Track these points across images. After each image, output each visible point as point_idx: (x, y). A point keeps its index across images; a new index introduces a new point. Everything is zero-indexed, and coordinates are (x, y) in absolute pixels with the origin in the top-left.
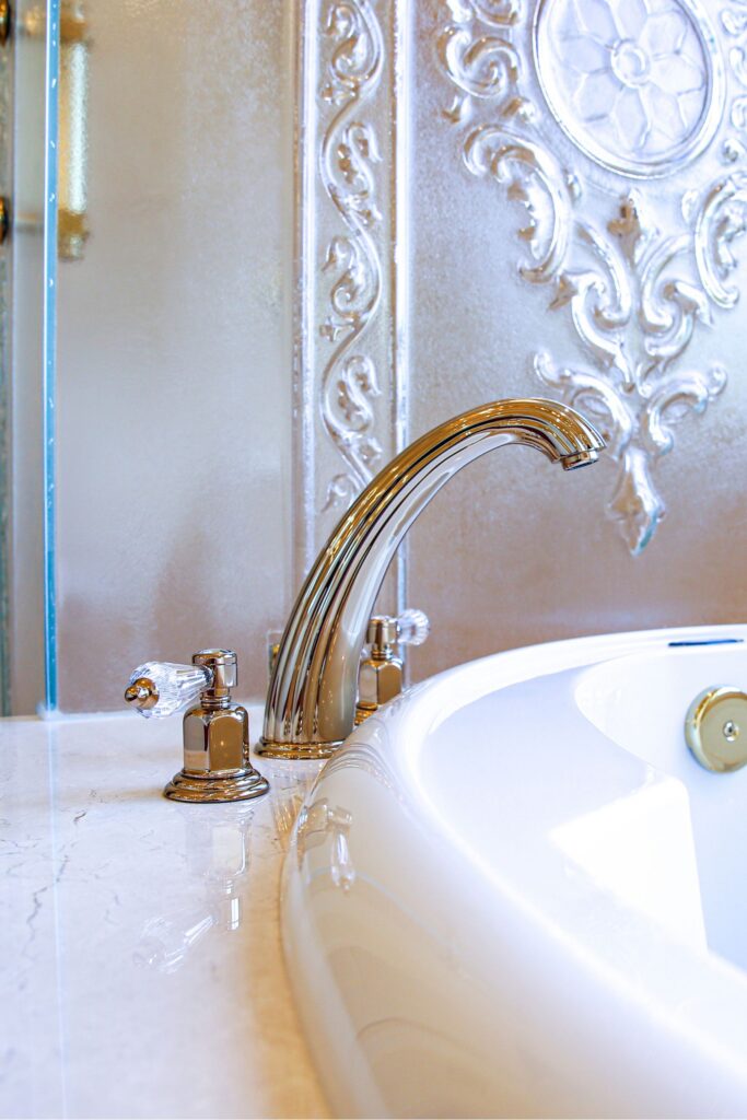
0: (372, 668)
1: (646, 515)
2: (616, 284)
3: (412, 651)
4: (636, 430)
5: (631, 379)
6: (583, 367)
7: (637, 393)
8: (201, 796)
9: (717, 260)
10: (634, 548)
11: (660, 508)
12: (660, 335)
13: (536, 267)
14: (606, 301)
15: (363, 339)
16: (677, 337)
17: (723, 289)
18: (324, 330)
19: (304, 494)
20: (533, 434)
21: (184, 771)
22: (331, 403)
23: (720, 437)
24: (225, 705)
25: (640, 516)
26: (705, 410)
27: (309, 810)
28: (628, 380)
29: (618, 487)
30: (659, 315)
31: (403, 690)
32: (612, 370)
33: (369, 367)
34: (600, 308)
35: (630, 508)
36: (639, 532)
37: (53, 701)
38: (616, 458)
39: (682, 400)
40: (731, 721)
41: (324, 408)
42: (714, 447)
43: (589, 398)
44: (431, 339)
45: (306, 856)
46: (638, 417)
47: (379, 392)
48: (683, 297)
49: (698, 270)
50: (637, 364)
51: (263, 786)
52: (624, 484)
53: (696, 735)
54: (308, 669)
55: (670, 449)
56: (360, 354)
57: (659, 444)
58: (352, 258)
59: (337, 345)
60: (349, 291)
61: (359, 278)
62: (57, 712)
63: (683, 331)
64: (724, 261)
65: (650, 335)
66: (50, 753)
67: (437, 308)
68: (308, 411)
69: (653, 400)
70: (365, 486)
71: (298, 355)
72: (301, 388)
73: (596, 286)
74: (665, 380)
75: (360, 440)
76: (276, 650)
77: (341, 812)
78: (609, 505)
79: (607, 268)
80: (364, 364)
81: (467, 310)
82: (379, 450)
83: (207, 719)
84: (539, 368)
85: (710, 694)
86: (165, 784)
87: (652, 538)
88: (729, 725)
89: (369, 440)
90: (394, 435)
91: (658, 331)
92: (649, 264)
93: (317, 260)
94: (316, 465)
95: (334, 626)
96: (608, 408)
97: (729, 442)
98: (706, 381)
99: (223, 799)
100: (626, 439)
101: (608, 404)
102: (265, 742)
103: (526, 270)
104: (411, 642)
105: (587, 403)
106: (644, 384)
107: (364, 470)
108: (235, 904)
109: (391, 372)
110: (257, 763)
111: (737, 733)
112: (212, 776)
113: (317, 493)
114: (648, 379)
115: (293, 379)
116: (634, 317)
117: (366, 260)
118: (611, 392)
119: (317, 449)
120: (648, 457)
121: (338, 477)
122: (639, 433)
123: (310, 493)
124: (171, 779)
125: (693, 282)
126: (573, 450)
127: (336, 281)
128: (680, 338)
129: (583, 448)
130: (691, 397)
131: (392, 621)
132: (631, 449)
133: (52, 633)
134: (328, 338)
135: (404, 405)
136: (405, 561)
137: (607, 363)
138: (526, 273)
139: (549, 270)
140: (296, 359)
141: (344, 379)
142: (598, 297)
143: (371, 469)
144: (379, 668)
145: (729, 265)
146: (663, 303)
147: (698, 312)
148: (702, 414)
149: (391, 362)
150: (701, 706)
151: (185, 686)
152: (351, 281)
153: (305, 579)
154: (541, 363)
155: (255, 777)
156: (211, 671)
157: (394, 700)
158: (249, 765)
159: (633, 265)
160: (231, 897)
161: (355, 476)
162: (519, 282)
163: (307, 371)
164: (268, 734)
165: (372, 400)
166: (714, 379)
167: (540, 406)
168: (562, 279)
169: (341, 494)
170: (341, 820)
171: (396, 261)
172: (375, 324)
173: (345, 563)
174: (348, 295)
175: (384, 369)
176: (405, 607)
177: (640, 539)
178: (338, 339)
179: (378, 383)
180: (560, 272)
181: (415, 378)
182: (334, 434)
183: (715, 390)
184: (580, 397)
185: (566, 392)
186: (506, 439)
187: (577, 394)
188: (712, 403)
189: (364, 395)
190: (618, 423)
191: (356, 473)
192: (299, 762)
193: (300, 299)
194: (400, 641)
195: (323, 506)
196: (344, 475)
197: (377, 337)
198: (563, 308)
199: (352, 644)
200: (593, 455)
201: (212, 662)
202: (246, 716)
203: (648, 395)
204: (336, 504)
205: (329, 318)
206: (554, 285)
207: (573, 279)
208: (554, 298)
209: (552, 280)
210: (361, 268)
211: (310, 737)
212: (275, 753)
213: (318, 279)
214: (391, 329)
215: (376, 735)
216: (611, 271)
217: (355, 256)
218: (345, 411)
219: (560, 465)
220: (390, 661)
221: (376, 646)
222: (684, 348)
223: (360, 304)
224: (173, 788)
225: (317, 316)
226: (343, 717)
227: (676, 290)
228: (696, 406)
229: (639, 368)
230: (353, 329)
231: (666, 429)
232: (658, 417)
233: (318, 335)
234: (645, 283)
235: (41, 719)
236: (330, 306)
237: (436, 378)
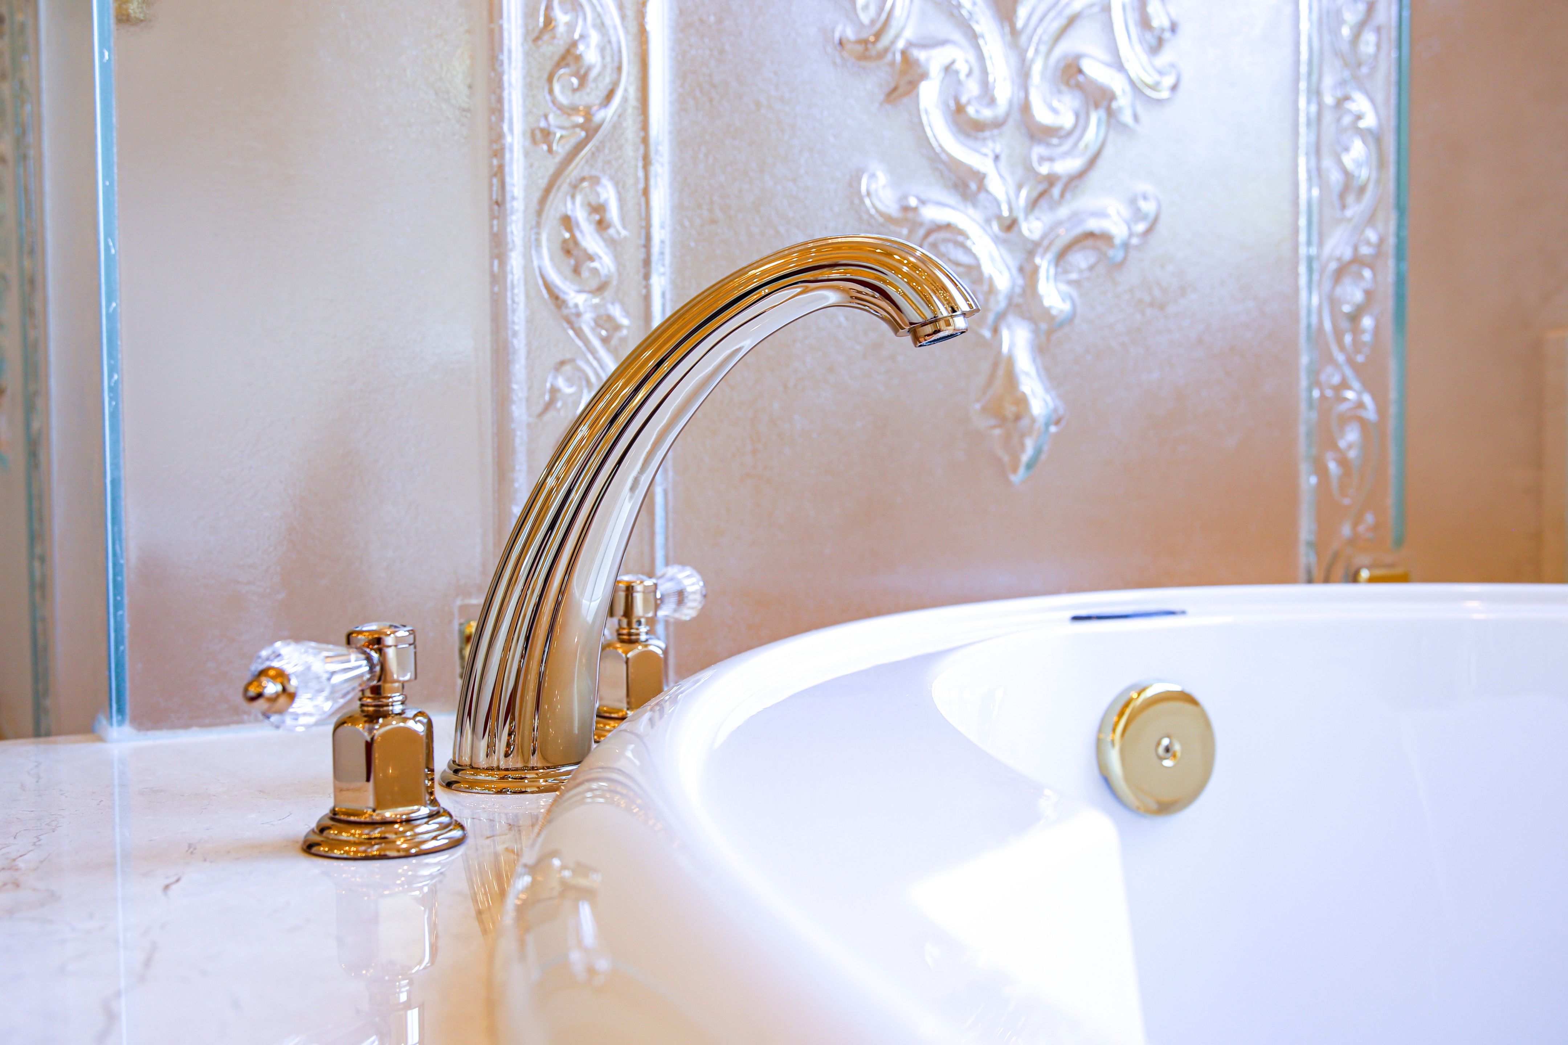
0: (619, 655)
1: (1033, 420)
2: (988, 63)
3: (678, 628)
4: (1018, 290)
5: (1011, 210)
6: (938, 193)
7: (1020, 232)
8: (362, 848)
9: (1145, 23)
10: (1015, 470)
11: (1055, 410)
12: (1055, 141)
13: (864, 35)
14: (972, 88)
15: (599, 149)
16: (1082, 145)
17: (1154, 67)
18: (538, 135)
19: (510, 389)
20: (868, 291)
21: (334, 812)
22: (549, 249)
23: (1147, 299)
24: (398, 708)
25: (1024, 423)
26: (1125, 259)
27: (532, 869)
28: (1006, 213)
29: (992, 377)
30: (1055, 111)
31: (666, 689)
32: (982, 196)
33: (608, 193)
34: (964, 100)
35: (1010, 410)
36: (1022, 446)
37: (120, 711)
38: (987, 334)
39: (1089, 242)
40: (1168, 736)
41: (540, 257)
42: (1138, 317)
43: (947, 241)
44: (703, 149)
45: (530, 939)
46: (1021, 270)
47: (624, 233)
48: (1092, 82)
49: (1114, 40)
50: (1019, 187)
51: (457, 833)
52: (1001, 372)
53: (1114, 757)
54: (523, 657)
55: (1070, 320)
56: (594, 173)
57: (1054, 312)
58: (580, 22)
59: (557, 159)
60: (576, 74)
61: (591, 55)
62: (127, 729)
63: (1092, 135)
64: (1155, 23)
65: (1040, 141)
66: (117, 790)
67: (711, 100)
68: (515, 261)
69: (1045, 243)
70: (605, 379)
71: (499, 173)
72: (503, 227)
73: (957, 66)
74: (1063, 212)
75: (595, 307)
76: (472, 628)
77: (581, 869)
78: (978, 406)
79: (974, 38)
80: (599, 189)
81: (758, 104)
82: (625, 322)
83: (371, 730)
84: (869, 194)
85: (1135, 695)
86: (304, 833)
87: (1043, 457)
88: (1165, 742)
89: (610, 306)
90: (647, 299)
91: (1052, 136)
92: (1040, 31)
93: (526, 25)
94: (529, 344)
95: (562, 591)
96: (974, 256)
97: (1162, 307)
98: (1126, 213)
99: (395, 854)
100: (1003, 304)
101: (975, 249)
102: (457, 768)
103: (849, 41)
104: (677, 615)
105: (942, 248)
106: (1031, 218)
107: (602, 352)
108: (413, 1016)
109: (643, 200)
110: (444, 798)
111: (1178, 754)
112: (376, 817)
113: (530, 388)
114: (1037, 212)
115: (491, 210)
116: (1016, 115)
117: (601, 27)
118: (980, 232)
119: (530, 321)
120: (1036, 332)
121: (562, 363)
122: (1024, 294)
123: (519, 389)
124: (313, 825)
125: (1106, 57)
126: (929, 315)
127: (556, 58)
128: (1086, 146)
129: (944, 312)
130: (1105, 238)
131: (649, 582)
132: (1011, 318)
133: (118, 606)
134: (545, 147)
135: (662, 253)
136: (666, 492)
137: (973, 186)
138: (849, 47)
139: (885, 41)
140: (495, 181)
141: (569, 213)
142: (959, 82)
143: (613, 352)
144: (630, 655)
145: (1163, 30)
146: (1060, 92)
147: (1114, 105)
148: (1120, 265)
149: (641, 185)
150: (1121, 714)
151: (336, 679)
152: (578, 58)
153: (514, 522)
154: (873, 187)
155: (444, 819)
156: (375, 655)
157: (654, 701)
158: (434, 802)
159: (1014, 33)
160: (408, 1006)
161: (588, 362)
162: (838, 60)
163: (513, 198)
164: (460, 756)
165: (613, 244)
166: (1139, 210)
167: (876, 246)
168: (904, 53)
169: (568, 390)
170: (582, 882)
171: (648, 27)
172: (617, 126)
173: (575, 497)
174: (575, 81)
175: (633, 195)
176: (667, 563)
177: (1025, 458)
178: (561, 150)
179: (623, 218)
180: (900, 44)
181: (679, 209)
182: (557, 299)
183: (1141, 227)
184: (931, 239)
185: (911, 232)
186: (826, 298)
187: (928, 234)
188: (1136, 247)
189: (602, 236)
190: (991, 279)
191: (590, 357)
192: (509, 797)
193: (500, 85)
194: (661, 613)
195: (540, 408)
196: (572, 361)
197: (620, 148)
198: (905, 100)
199: (590, 619)
200: (960, 323)
201: (377, 642)
202: (429, 726)
203: (1036, 236)
204: (559, 404)
205: (546, 117)
206: (892, 64)
207: (921, 55)
208: (892, 85)
209: (889, 57)
210: (594, 37)
211: (526, 760)
212: (471, 786)
213: (527, 55)
214: (642, 134)
215: (629, 754)
216: (981, 42)
217: (585, 19)
218: (572, 262)
219: (909, 339)
220: (645, 643)
221: (625, 621)
222: (1092, 163)
223: (592, 95)
224: (317, 838)
225: (527, 113)
226: (576, 731)
227: (1080, 71)
228: (1111, 253)
229: (1024, 193)
230: (583, 134)
231: (1064, 287)
232: (1052, 271)
233: (528, 143)
234: (1033, 61)
235: (101, 739)
236: (548, 97)
237: (711, 211)
